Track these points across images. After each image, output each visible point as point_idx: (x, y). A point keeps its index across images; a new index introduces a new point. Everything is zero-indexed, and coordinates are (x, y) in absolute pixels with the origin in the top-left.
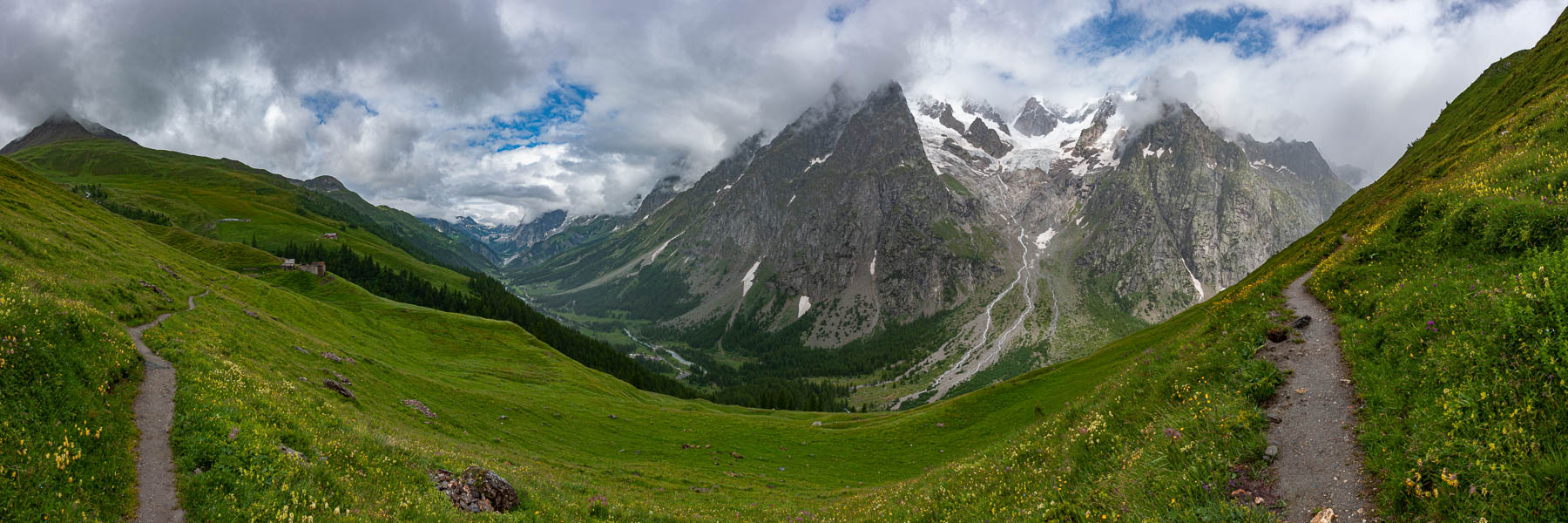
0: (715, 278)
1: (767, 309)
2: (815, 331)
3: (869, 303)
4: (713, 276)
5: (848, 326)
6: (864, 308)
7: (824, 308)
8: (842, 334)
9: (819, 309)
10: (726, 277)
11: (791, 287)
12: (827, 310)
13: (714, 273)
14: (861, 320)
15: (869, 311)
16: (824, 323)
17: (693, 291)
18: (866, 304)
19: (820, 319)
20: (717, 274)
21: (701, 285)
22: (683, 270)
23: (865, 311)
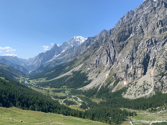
0: (96, 75)
1: (112, 84)
2: (127, 93)
3: (149, 84)
4: (96, 74)
5: (139, 92)
6: (147, 86)
7: (131, 85)
8: (137, 94)
9: (130, 85)
10: (99, 74)
11: (121, 78)
12: (133, 86)
13: (96, 73)
14: (145, 90)
15: (149, 87)
16: (131, 90)
17: (89, 79)
18: (148, 85)
19: (129, 88)
20: (97, 73)
21: (91, 77)
22: (86, 72)
23: (147, 87)
